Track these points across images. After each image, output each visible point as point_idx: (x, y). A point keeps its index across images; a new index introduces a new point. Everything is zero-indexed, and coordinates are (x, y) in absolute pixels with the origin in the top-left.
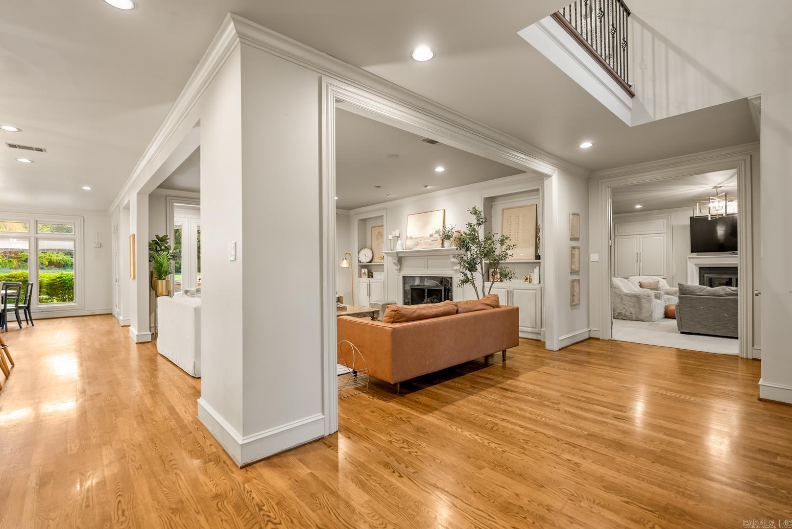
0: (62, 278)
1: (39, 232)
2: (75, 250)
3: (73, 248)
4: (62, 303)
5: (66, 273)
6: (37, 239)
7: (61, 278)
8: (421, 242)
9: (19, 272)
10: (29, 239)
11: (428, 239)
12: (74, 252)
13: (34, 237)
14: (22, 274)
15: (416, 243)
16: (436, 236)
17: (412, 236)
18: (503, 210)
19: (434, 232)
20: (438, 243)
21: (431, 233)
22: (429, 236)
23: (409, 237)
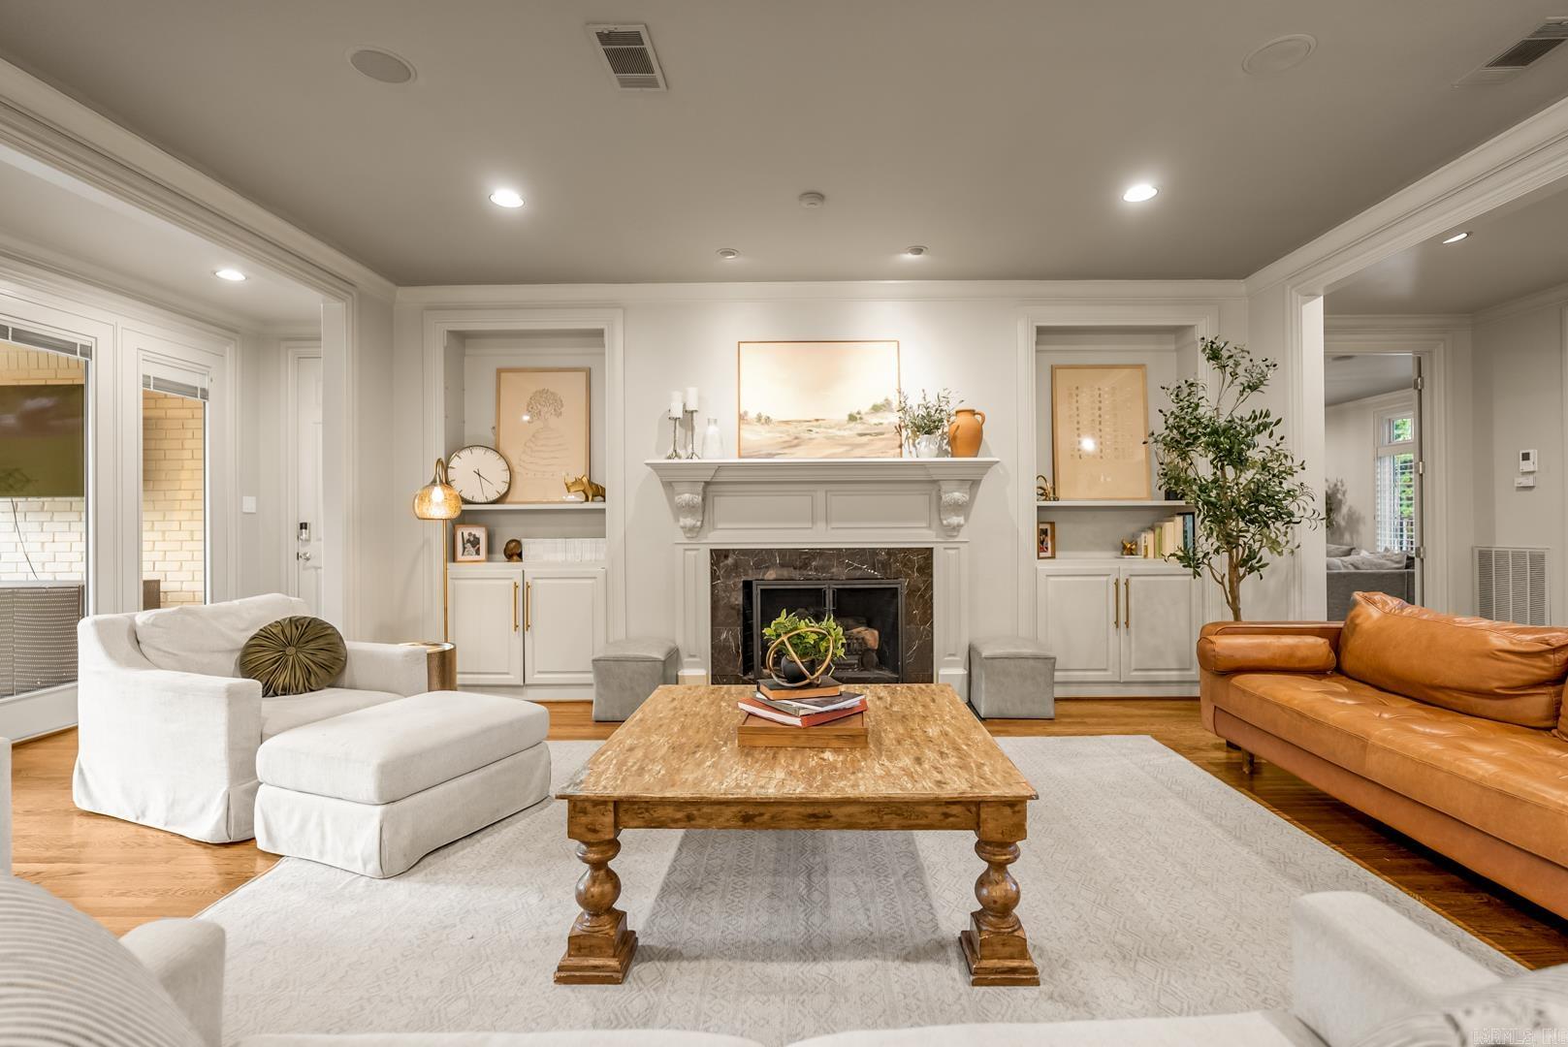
8: (813, 435)
11: (839, 426)
15: (787, 438)
16: (874, 419)
17: (764, 414)
18: (1053, 369)
19: (865, 408)
20: (884, 443)
21: (854, 412)
22: (847, 418)
23: (752, 415)
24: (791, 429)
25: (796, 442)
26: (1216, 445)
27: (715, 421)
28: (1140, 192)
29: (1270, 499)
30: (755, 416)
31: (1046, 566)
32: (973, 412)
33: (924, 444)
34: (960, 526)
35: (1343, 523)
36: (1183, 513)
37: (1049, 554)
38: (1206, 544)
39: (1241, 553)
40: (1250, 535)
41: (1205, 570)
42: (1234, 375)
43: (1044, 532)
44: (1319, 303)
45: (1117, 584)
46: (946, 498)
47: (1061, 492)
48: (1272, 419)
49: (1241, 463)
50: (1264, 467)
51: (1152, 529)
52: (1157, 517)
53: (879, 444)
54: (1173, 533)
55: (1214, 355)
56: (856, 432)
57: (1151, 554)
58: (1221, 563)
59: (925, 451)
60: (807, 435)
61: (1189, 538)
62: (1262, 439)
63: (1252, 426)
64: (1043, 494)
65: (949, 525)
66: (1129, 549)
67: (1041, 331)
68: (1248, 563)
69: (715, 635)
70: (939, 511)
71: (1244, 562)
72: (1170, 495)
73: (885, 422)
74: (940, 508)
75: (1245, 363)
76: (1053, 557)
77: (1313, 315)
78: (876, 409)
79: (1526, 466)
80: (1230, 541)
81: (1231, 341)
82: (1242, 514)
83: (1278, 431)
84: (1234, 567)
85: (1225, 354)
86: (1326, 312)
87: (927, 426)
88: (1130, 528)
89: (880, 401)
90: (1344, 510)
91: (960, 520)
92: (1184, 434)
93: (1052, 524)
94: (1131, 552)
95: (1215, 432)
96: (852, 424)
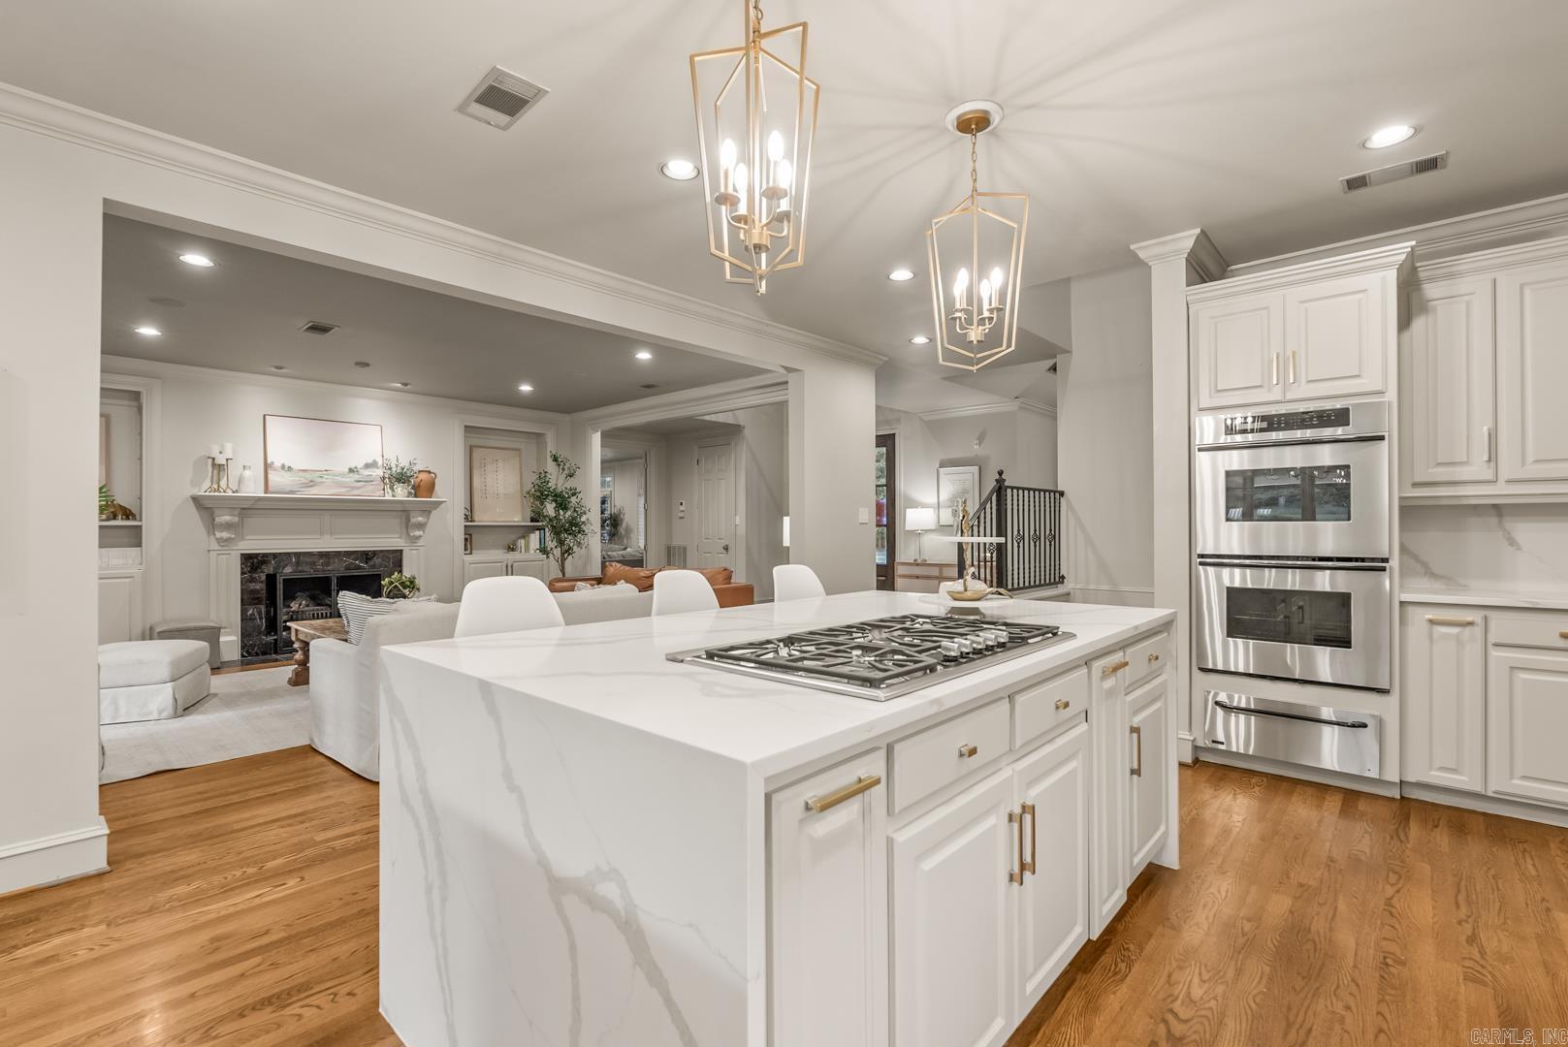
8: (324, 480)
11: (342, 475)
15: (304, 481)
16: (367, 472)
17: (287, 465)
18: (471, 447)
19: (360, 465)
20: (373, 487)
21: (353, 467)
22: (347, 470)
23: (278, 464)
24: (308, 476)
25: (312, 484)
26: (556, 501)
27: (250, 468)
28: (526, 388)
29: (576, 525)
30: (280, 465)
31: (468, 558)
32: (429, 472)
33: (399, 489)
34: (420, 536)
35: (623, 532)
36: (539, 529)
37: (468, 552)
38: (551, 544)
39: (566, 547)
40: (569, 540)
41: (551, 556)
42: (563, 469)
43: (466, 540)
44: (599, 433)
45: (507, 567)
46: (413, 520)
47: (476, 518)
48: (578, 491)
49: (565, 509)
50: (575, 510)
51: (524, 537)
52: (525, 532)
53: (369, 488)
54: (534, 538)
55: (555, 459)
56: (353, 480)
57: (523, 550)
58: (557, 552)
59: (401, 493)
60: (320, 480)
61: (542, 540)
62: (573, 499)
63: (570, 493)
64: (466, 518)
65: (414, 536)
66: (511, 548)
67: (466, 426)
68: (569, 551)
69: (244, 612)
70: (407, 529)
71: (566, 551)
72: (532, 520)
73: (374, 474)
74: (407, 525)
75: (568, 465)
76: (471, 553)
77: (596, 439)
78: (367, 466)
79: (682, 508)
80: (561, 543)
81: (562, 454)
82: (566, 531)
83: (580, 496)
84: (563, 554)
85: (560, 460)
86: (602, 437)
87: (402, 478)
88: (513, 537)
89: (370, 461)
90: (624, 525)
91: (421, 533)
92: (541, 493)
93: (470, 535)
94: (513, 550)
95: (556, 495)
96: (351, 475)
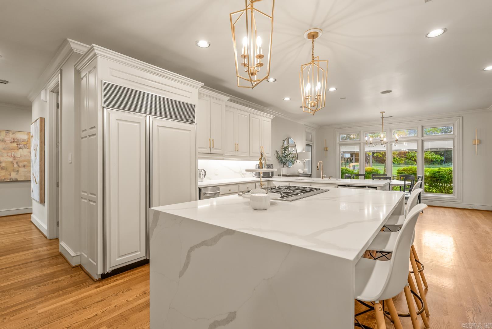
0: (441, 173)
1: (424, 135)
2: (454, 148)
3: (452, 146)
4: (439, 194)
5: (445, 168)
6: (423, 141)
7: (439, 172)
9: (410, 167)
10: (417, 141)
12: (453, 150)
13: (421, 139)
14: (411, 169)
